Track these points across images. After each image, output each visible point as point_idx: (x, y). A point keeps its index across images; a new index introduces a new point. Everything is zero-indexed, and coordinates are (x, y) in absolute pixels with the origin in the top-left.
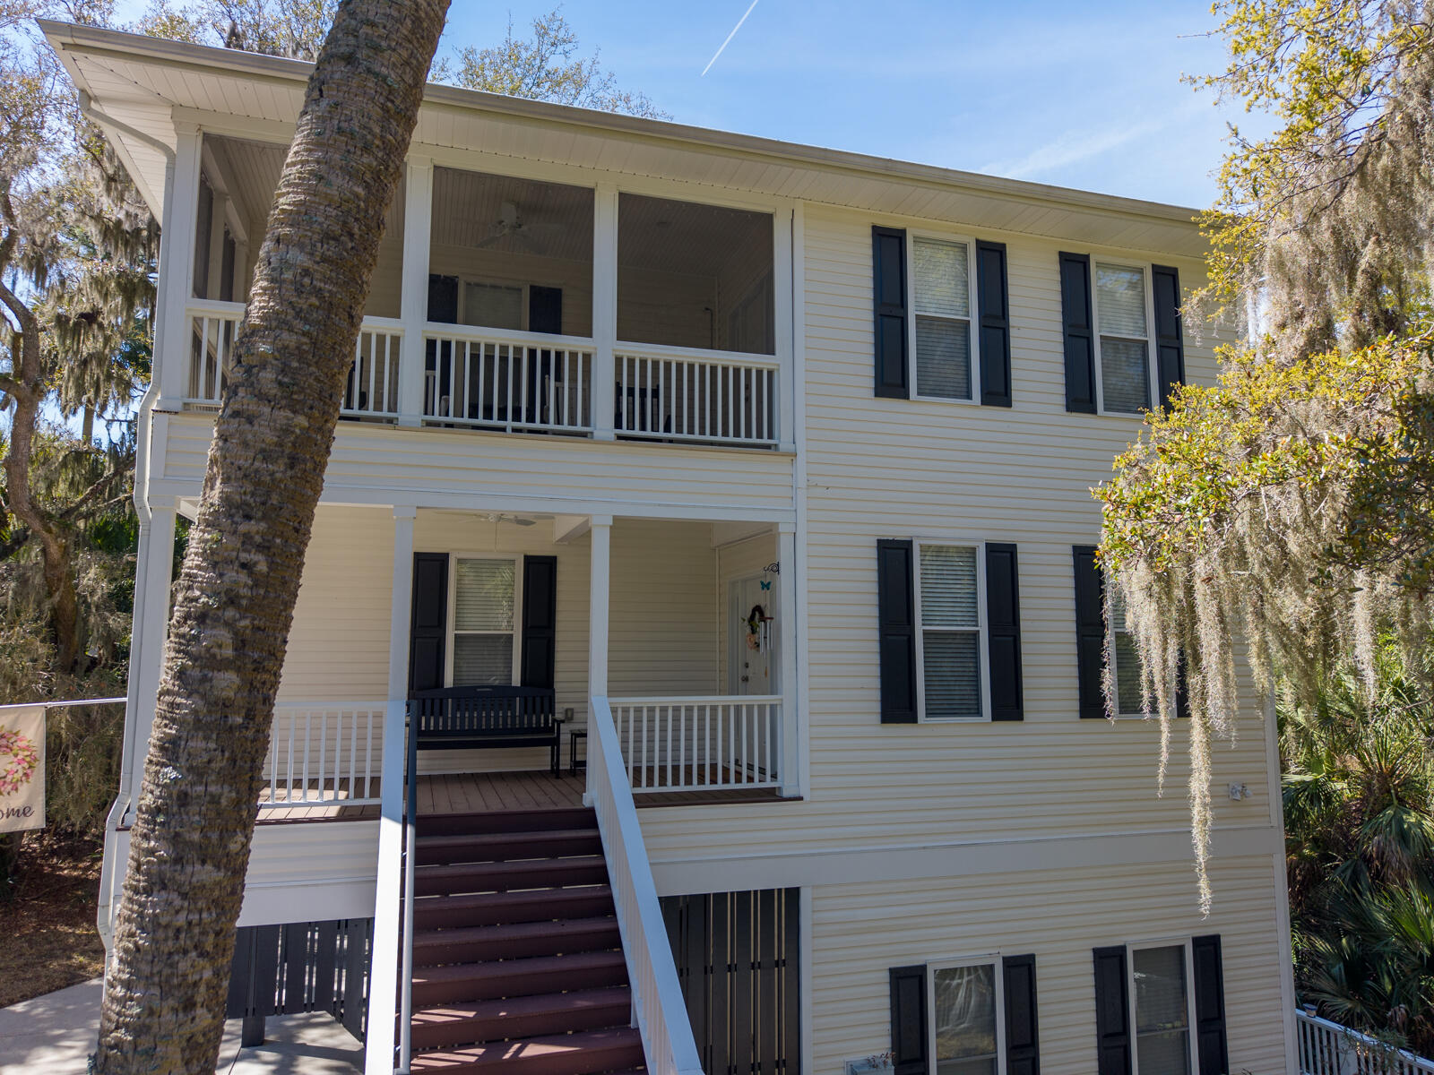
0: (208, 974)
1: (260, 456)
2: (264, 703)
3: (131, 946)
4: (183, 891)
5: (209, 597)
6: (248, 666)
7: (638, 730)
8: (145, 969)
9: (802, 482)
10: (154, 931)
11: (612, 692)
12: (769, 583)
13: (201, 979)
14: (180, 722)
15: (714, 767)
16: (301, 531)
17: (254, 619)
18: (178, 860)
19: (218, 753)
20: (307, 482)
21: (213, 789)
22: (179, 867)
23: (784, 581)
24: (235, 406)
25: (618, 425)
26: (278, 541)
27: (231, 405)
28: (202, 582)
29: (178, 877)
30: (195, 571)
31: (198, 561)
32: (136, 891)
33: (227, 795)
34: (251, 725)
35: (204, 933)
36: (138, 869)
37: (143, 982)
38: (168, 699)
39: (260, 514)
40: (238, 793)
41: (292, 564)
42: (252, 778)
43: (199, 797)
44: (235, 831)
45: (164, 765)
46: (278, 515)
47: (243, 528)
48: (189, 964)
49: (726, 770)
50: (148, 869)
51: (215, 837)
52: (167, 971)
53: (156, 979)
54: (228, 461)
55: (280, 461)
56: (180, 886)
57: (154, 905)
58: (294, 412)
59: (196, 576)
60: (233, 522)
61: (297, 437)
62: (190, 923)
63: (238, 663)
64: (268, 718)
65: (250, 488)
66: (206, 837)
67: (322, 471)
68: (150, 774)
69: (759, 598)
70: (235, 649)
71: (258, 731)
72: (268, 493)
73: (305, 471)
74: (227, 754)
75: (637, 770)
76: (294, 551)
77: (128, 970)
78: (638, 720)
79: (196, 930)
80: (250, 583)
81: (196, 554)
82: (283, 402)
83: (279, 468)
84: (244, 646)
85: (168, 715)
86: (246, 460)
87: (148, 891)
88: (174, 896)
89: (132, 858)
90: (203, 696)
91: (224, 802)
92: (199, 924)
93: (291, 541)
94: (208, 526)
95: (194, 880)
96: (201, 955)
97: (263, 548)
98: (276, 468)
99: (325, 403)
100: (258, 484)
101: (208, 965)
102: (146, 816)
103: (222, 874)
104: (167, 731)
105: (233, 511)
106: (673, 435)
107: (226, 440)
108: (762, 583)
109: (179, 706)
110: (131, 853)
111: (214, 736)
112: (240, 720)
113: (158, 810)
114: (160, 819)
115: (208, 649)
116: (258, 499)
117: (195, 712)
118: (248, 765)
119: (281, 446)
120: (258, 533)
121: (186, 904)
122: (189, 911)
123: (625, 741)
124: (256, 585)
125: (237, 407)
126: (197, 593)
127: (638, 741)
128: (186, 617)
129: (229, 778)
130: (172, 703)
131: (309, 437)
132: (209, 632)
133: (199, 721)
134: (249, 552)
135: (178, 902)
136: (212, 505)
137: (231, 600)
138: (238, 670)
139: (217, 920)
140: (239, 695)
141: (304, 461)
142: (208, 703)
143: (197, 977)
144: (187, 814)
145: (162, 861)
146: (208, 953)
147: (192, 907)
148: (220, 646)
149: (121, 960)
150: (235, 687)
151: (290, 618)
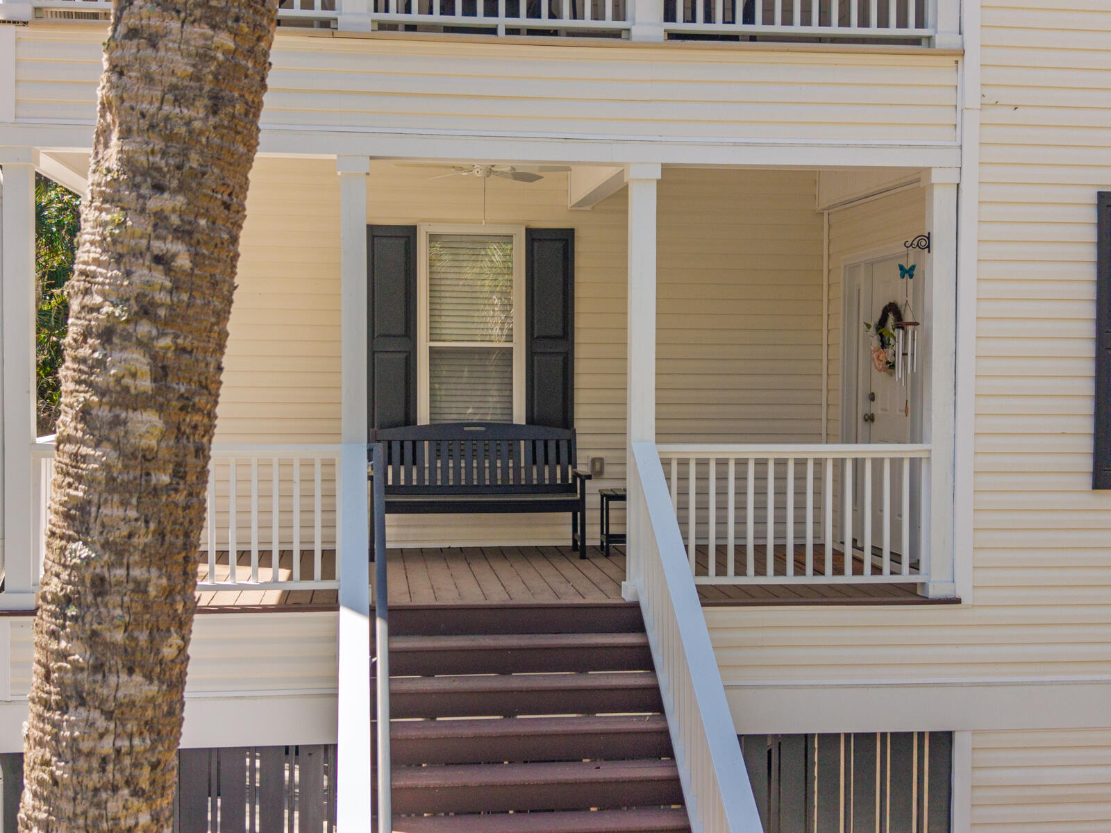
0: (144, 819)
1: (170, 97)
2: (197, 456)
3: (46, 777)
4: (106, 708)
5: (115, 305)
6: (174, 403)
7: (702, 492)
8: (67, 808)
9: (972, 97)
10: (73, 760)
11: (662, 435)
12: (913, 268)
13: (137, 825)
14: (91, 482)
15: (819, 549)
16: (233, 209)
17: (176, 337)
18: (98, 668)
19: (141, 524)
20: (238, 133)
21: (137, 572)
22: (99, 677)
23: (938, 263)
24: (130, 21)
25: (669, 15)
26: (203, 222)
27: (124, 21)
28: (103, 284)
29: (99, 690)
30: (93, 268)
31: (96, 252)
32: (47, 705)
33: (156, 582)
34: (182, 486)
35: (136, 765)
36: (47, 677)
37: (65, 825)
38: (70, 448)
39: (175, 184)
40: (169, 579)
41: (223, 255)
42: (186, 559)
43: (119, 583)
44: (168, 630)
45: (70, 539)
46: (199, 184)
47: (154, 204)
48: (121, 804)
49: (838, 556)
50: (61, 678)
51: (143, 637)
52: (93, 812)
53: (81, 822)
54: (127, 104)
55: (197, 103)
56: (103, 701)
57: (72, 726)
58: (214, 27)
59: (94, 275)
60: (140, 196)
61: (220, 65)
62: (118, 751)
63: (161, 399)
64: (203, 475)
65: (159, 145)
66: (132, 638)
67: (256, 116)
68: (53, 551)
69: (896, 290)
70: (155, 380)
71: (190, 494)
72: (184, 153)
73: (233, 116)
74: (152, 526)
75: (702, 551)
76: (225, 236)
77: (46, 808)
78: (702, 478)
79: (127, 761)
80: (168, 284)
81: (92, 243)
82: (198, 13)
83: (197, 113)
84: (166, 375)
85: (72, 471)
86: (151, 103)
87: (63, 708)
88: (96, 714)
89: (39, 662)
90: (117, 446)
91: (152, 591)
92: (130, 753)
93: (219, 222)
94: (105, 201)
95: (120, 694)
96: (135, 793)
97: (184, 233)
98: (193, 114)
99: (256, 12)
100: (170, 137)
101: (144, 807)
102: (52, 607)
103: (155, 688)
104: (72, 492)
105: (138, 179)
106: (758, 28)
107: (121, 74)
108: (901, 268)
109: (85, 458)
110: (37, 656)
111: (134, 501)
112: (165, 479)
113: (68, 600)
114: (72, 611)
115: (118, 380)
116: (171, 162)
117: (107, 467)
118: (180, 542)
119: (199, 79)
120: (174, 211)
121: (112, 726)
122: (117, 736)
123: (682, 508)
124: (176, 288)
125: (133, 22)
126: (98, 299)
127: (702, 507)
128: (86, 334)
129: (157, 557)
130: (76, 455)
131: (236, 65)
132: (117, 355)
133: (114, 479)
134: (164, 239)
135: (101, 723)
136: (109, 171)
137: (146, 310)
138: (160, 409)
139: (153, 749)
140: (163, 444)
141: (232, 102)
142: (122, 454)
143: (131, 822)
144: (106, 606)
145: (77, 668)
146: (143, 791)
147: (119, 730)
148: (134, 376)
149: (35, 794)
150: (157, 432)
151: (224, 335)
